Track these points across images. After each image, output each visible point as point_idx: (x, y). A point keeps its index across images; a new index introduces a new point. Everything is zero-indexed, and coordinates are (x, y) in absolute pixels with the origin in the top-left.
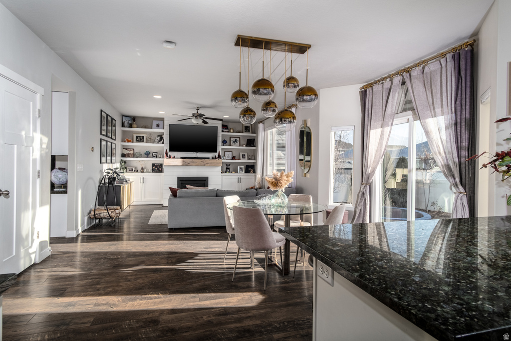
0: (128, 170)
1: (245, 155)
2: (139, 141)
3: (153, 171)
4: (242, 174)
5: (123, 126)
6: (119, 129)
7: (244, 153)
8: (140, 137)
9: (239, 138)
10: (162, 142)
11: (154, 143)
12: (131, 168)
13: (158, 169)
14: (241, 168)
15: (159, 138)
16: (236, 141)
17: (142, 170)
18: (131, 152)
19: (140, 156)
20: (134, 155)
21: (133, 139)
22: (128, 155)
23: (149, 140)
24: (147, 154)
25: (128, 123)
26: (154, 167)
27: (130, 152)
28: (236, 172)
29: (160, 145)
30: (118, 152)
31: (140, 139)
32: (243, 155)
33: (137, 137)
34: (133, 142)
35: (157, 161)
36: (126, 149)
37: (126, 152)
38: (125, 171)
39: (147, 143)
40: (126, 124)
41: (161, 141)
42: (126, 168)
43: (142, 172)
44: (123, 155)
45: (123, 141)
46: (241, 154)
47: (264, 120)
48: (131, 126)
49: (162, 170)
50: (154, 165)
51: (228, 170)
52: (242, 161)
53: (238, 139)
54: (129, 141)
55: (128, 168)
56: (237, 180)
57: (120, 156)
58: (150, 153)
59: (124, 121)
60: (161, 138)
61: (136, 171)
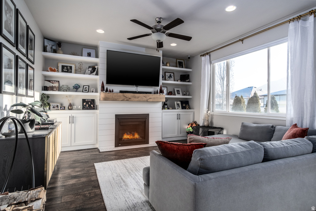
0: (51, 107)
1: (179, 91)
2: (65, 72)
3: (84, 108)
4: (179, 111)
5: (45, 50)
6: (38, 54)
7: (178, 89)
8: (67, 66)
9: (174, 73)
10: (95, 73)
11: (84, 74)
12: (55, 104)
13: (90, 106)
14: (178, 104)
15: (90, 69)
16: (170, 76)
17: (71, 107)
18: (56, 85)
19: (68, 89)
20: (59, 89)
21: (58, 68)
22: (52, 89)
23: (79, 70)
24: (76, 88)
25: (51, 48)
26: (85, 104)
27: (54, 85)
28: (174, 108)
29: (93, 77)
30: (38, 83)
31: (67, 69)
32: (177, 91)
33: (63, 67)
34: (58, 71)
35: (89, 96)
36: (49, 81)
37: (48, 84)
38: (48, 108)
39: (76, 73)
40: (48, 48)
41: (93, 72)
42: (49, 104)
43: (69, 109)
44: (45, 88)
45: (45, 69)
46: (176, 89)
47: (210, 52)
48: (55, 51)
49: (94, 106)
50: (84, 101)
51: (166, 106)
52: (177, 96)
53: (172, 74)
54: (52, 70)
55: (51, 104)
56: (176, 117)
57: (41, 89)
58: (79, 87)
59: (46, 44)
60: (94, 70)
61: (63, 108)
